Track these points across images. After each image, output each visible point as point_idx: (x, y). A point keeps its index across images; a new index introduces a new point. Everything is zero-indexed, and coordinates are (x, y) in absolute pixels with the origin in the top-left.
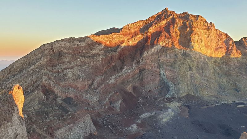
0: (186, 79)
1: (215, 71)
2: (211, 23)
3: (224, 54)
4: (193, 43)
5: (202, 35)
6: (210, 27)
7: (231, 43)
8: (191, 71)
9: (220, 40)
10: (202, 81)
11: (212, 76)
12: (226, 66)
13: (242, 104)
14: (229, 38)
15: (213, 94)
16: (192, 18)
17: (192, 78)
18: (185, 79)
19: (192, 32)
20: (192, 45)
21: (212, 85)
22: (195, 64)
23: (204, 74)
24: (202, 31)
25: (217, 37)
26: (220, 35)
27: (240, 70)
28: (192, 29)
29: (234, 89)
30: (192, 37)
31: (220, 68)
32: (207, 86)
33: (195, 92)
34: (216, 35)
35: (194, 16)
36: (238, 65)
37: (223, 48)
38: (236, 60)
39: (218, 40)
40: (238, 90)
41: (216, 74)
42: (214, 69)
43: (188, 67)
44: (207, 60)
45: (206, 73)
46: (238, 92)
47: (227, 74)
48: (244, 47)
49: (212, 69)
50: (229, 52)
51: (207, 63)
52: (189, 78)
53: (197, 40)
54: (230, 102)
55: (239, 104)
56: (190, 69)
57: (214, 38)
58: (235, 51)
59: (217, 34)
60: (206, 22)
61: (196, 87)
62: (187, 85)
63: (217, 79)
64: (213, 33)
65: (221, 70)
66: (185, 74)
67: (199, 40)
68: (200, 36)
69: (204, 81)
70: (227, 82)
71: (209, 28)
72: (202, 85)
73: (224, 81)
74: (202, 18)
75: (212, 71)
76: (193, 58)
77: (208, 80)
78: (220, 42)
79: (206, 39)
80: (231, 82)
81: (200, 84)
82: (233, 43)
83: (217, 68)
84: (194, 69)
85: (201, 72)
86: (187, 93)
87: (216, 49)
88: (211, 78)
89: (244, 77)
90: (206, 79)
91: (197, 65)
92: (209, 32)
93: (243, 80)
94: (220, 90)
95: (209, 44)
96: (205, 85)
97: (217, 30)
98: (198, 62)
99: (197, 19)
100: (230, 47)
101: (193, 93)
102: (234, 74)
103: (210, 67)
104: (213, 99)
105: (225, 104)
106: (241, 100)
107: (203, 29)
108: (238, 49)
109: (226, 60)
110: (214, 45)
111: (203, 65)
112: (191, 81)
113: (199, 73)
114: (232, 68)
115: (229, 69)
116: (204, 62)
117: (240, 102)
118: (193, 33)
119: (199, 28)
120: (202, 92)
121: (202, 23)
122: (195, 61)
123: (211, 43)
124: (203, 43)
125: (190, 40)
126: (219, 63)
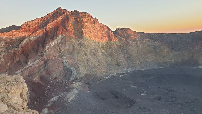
0: (84, 62)
1: (103, 54)
2: (95, 18)
3: (107, 41)
4: (84, 34)
5: (91, 28)
6: (95, 21)
7: (110, 32)
8: (86, 56)
9: (103, 31)
10: (95, 62)
11: (102, 58)
12: (109, 49)
13: (123, 74)
14: (109, 29)
15: (104, 71)
16: (81, 15)
17: (88, 61)
18: (83, 63)
19: (83, 26)
20: (84, 36)
21: (102, 64)
22: (89, 50)
23: (96, 57)
24: (90, 25)
25: (101, 29)
26: (103, 27)
27: (119, 51)
28: (83, 23)
29: (116, 64)
30: (83, 30)
31: (106, 51)
32: (99, 66)
33: (91, 71)
34: (100, 27)
35: (82, 13)
36: (116, 47)
37: (106, 36)
38: (115, 44)
39: (102, 31)
40: (119, 65)
41: (104, 56)
42: (102, 53)
43: (84, 53)
44: (96, 46)
45: (97, 56)
46: (119, 66)
47: (111, 55)
48: (118, 34)
49: (101, 52)
50: (110, 39)
51: (97, 49)
52: (86, 62)
53: (87, 32)
54: (115, 74)
55: (121, 74)
56: (86, 54)
57: (99, 30)
58: (114, 38)
59: (101, 26)
60: (92, 17)
61: (92, 67)
62: (85, 67)
63: (105, 59)
64: (98, 26)
65: (107, 52)
66: (83, 59)
67: (89, 32)
68: (89, 29)
69: (96, 63)
70: (111, 60)
71: (94, 23)
72: (95, 65)
73: (110, 60)
74: (89, 15)
75: (101, 54)
76: (86, 46)
77: (99, 61)
78: (103, 32)
79: (94, 30)
80: (114, 60)
81: (94, 65)
82: (111, 33)
83: (104, 52)
84: (88, 54)
85: (94, 56)
86: (86, 74)
87: (102, 38)
88: (101, 59)
89: (121, 55)
90: (98, 60)
91: (90, 51)
92: (95, 25)
93: (121, 57)
94: (108, 67)
95: (96, 34)
96: (98, 65)
97: (100, 24)
98: (90, 49)
99: (85, 16)
100: (110, 35)
101: (90, 73)
102: (115, 54)
103: (99, 51)
104: (104, 74)
105: (112, 76)
106: (122, 71)
107: (90, 23)
108: (115, 36)
109: (109, 46)
110: (100, 35)
111: (94, 50)
112: (88, 64)
113: (92, 57)
114: (113, 50)
115: (112, 51)
116: (95, 48)
117: (121, 73)
118: (84, 27)
119: (87, 23)
120: (97, 71)
121: (89, 18)
122: (88, 48)
123: (97, 34)
124: (92, 34)
125: (82, 33)
126: (105, 48)
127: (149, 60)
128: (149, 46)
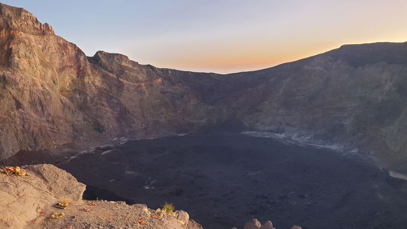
0: (12, 124)
1: (64, 104)
2: (46, 24)
3: (75, 76)
4: (16, 58)
5: (33, 44)
6: (44, 31)
7: (82, 58)
8: (20, 110)
9: (65, 54)
10: (43, 124)
11: (60, 114)
12: (79, 95)
13: (108, 148)
14: (79, 52)
15: (66, 142)
16: (8, 12)
17: (24, 122)
18: (10, 125)
19: (12, 38)
20: (16, 61)
21: (62, 128)
22: (27, 95)
23: (46, 112)
24: (32, 37)
25: (59, 49)
26: (64, 46)
27: (101, 100)
28: (12, 32)
29: (95, 129)
30: (14, 47)
31: (71, 99)
32: (53, 132)
33: (33, 144)
34: (57, 46)
35: (12, 8)
36: (95, 92)
37: (71, 67)
38: (93, 84)
39: (63, 54)
40: (101, 129)
41: (65, 111)
42: (62, 102)
43: (13, 102)
44: (47, 88)
45: (49, 110)
46: (101, 132)
47: (83, 107)
48: (100, 65)
49: (59, 101)
50: (81, 73)
51: (49, 94)
52: (18, 123)
53: (23, 53)
54: (92, 149)
55: (104, 150)
56: (19, 105)
57: (54, 51)
58: (90, 72)
59: (59, 44)
60: (37, 22)
61: (35, 135)
62: (16, 135)
63: (69, 117)
64: (52, 43)
65: (72, 102)
66: (10, 116)
67: (28, 53)
68: (29, 46)
69: (47, 125)
70: (84, 120)
71: (43, 34)
72: (44, 131)
73: (81, 118)
74: (29, 14)
75: (58, 105)
76: (21, 86)
77: (53, 122)
78: (65, 58)
79: (41, 51)
80: (90, 120)
81: (40, 129)
82: (85, 59)
83: (67, 100)
84: (25, 104)
85: (40, 108)
86: (18, 150)
87: (62, 70)
88: (59, 118)
89: (107, 109)
90: (50, 119)
91: (31, 97)
92: (45, 40)
93: (105, 114)
94: (75, 133)
95: (48, 61)
96: (50, 131)
97: (58, 38)
98: (31, 93)
99: (20, 15)
100: (82, 65)
101: (29, 148)
102: (93, 107)
103: (55, 98)
104: (67, 150)
105: (84, 154)
106: (106, 143)
107: (33, 34)
108: (94, 68)
109: (79, 88)
110: (57, 62)
111: (42, 97)
112: (23, 126)
113: (36, 111)
114: (88, 98)
115: (85, 99)
116: (43, 92)
117: (106, 146)
118: (16, 41)
119: (24, 32)
120: (47, 143)
121: (30, 22)
122: (25, 91)
123: (51, 59)
124: (37, 59)
125: (9, 53)
126: (68, 92)
127: (163, 120)
128: (163, 92)
